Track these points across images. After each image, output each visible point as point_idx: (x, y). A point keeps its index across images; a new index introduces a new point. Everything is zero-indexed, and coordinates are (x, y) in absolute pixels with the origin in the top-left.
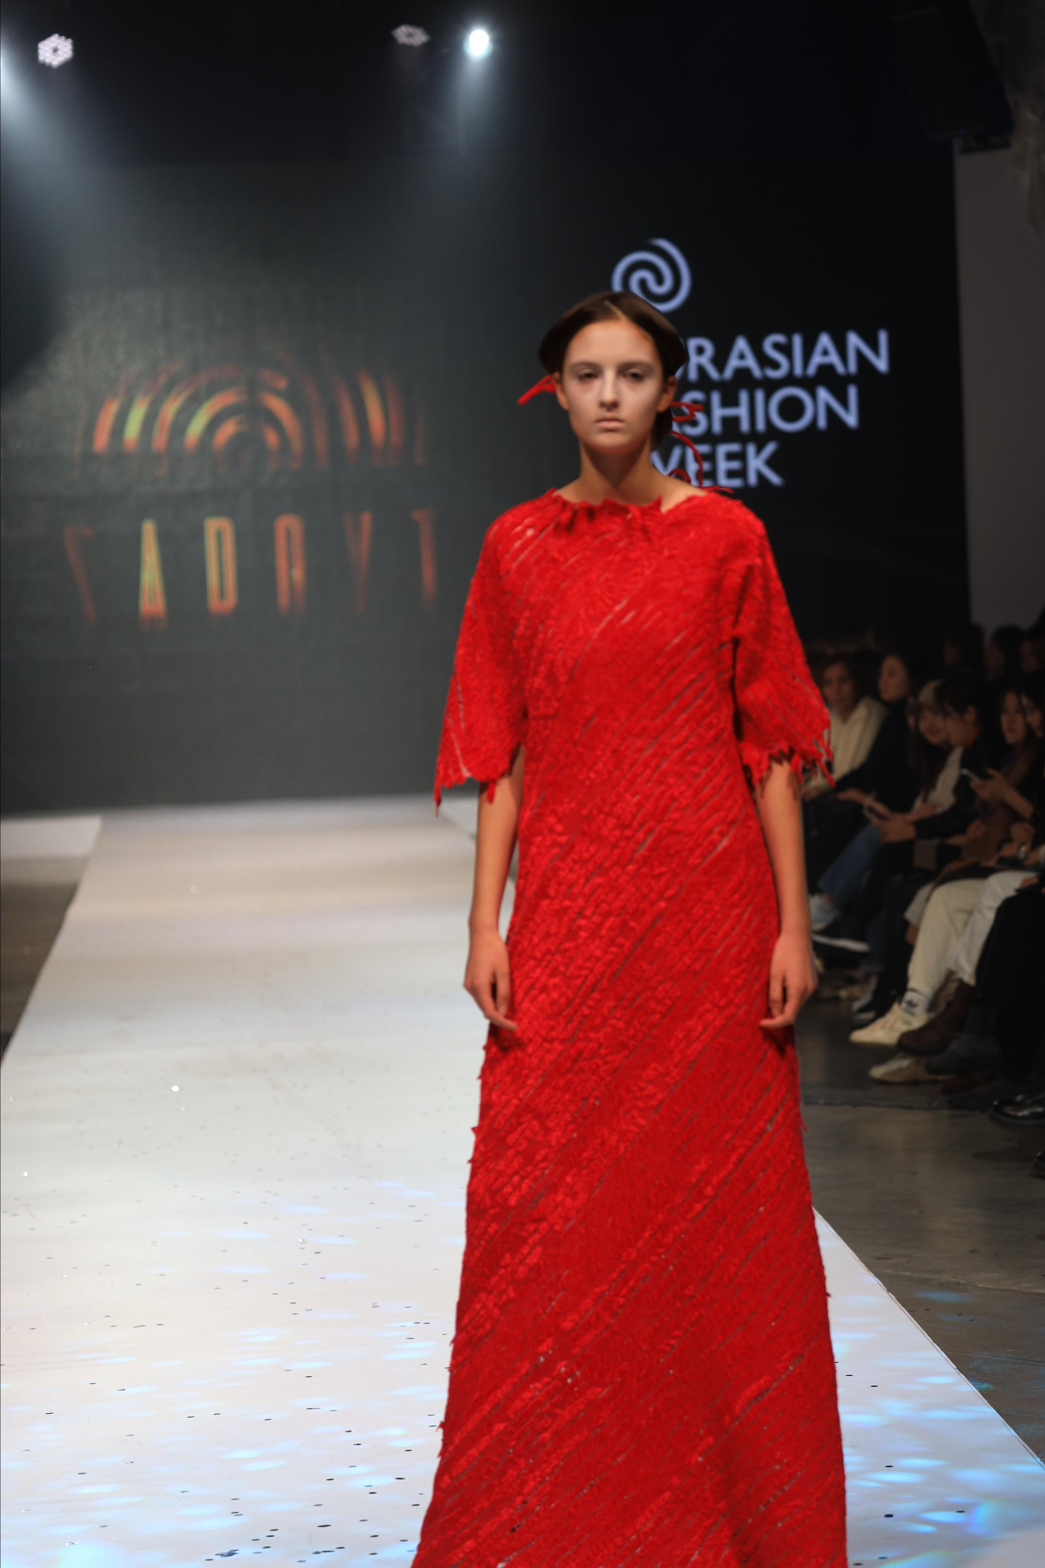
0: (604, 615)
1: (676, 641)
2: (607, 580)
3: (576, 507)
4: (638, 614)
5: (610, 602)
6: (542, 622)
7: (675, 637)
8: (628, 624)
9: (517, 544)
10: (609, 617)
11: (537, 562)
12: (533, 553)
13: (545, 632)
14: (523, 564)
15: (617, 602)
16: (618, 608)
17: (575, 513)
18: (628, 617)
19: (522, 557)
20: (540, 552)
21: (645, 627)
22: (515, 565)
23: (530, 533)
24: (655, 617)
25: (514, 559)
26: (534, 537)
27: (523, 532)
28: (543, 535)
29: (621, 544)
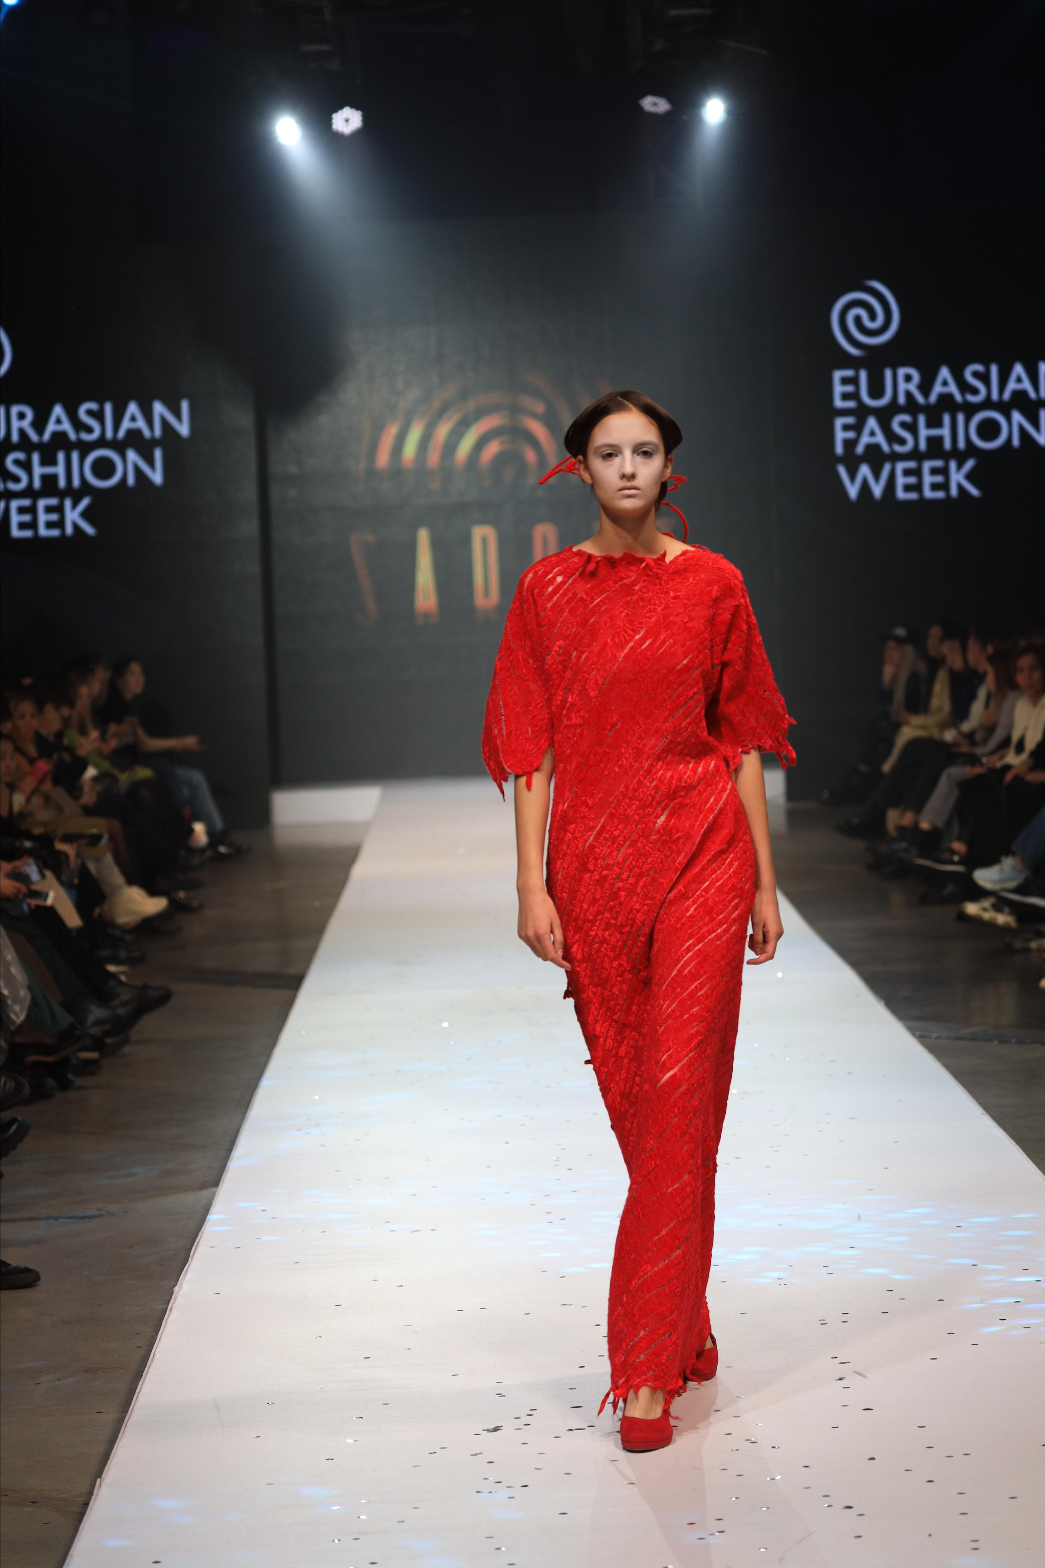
0: (627, 642)
1: (685, 662)
2: (627, 615)
3: (599, 559)
4: (654, 641)
5: (631, 633)
6: (575, 649)
7: (684, 659)
8: (645, 649)
9: (550, 589)
10: (631, 644)
11: (568, 602)
12: (564, 595)
13: (579, 657)
14: (555, 605)
15: (636, 632)
16: (637, 637)
17: (598, 563)
18: (647, 644)
19: (555, 598)
20: (570, 595)
21: (660, 651)
22: (549, 605)
23: (559, 579)
24: (667, 644)
25: (549, 600)
26: (563, 583)
27: (554, 578)
28: (570, 581)
29: (637, 588)
